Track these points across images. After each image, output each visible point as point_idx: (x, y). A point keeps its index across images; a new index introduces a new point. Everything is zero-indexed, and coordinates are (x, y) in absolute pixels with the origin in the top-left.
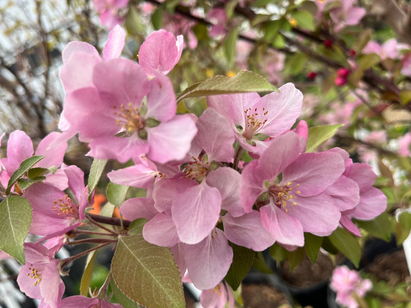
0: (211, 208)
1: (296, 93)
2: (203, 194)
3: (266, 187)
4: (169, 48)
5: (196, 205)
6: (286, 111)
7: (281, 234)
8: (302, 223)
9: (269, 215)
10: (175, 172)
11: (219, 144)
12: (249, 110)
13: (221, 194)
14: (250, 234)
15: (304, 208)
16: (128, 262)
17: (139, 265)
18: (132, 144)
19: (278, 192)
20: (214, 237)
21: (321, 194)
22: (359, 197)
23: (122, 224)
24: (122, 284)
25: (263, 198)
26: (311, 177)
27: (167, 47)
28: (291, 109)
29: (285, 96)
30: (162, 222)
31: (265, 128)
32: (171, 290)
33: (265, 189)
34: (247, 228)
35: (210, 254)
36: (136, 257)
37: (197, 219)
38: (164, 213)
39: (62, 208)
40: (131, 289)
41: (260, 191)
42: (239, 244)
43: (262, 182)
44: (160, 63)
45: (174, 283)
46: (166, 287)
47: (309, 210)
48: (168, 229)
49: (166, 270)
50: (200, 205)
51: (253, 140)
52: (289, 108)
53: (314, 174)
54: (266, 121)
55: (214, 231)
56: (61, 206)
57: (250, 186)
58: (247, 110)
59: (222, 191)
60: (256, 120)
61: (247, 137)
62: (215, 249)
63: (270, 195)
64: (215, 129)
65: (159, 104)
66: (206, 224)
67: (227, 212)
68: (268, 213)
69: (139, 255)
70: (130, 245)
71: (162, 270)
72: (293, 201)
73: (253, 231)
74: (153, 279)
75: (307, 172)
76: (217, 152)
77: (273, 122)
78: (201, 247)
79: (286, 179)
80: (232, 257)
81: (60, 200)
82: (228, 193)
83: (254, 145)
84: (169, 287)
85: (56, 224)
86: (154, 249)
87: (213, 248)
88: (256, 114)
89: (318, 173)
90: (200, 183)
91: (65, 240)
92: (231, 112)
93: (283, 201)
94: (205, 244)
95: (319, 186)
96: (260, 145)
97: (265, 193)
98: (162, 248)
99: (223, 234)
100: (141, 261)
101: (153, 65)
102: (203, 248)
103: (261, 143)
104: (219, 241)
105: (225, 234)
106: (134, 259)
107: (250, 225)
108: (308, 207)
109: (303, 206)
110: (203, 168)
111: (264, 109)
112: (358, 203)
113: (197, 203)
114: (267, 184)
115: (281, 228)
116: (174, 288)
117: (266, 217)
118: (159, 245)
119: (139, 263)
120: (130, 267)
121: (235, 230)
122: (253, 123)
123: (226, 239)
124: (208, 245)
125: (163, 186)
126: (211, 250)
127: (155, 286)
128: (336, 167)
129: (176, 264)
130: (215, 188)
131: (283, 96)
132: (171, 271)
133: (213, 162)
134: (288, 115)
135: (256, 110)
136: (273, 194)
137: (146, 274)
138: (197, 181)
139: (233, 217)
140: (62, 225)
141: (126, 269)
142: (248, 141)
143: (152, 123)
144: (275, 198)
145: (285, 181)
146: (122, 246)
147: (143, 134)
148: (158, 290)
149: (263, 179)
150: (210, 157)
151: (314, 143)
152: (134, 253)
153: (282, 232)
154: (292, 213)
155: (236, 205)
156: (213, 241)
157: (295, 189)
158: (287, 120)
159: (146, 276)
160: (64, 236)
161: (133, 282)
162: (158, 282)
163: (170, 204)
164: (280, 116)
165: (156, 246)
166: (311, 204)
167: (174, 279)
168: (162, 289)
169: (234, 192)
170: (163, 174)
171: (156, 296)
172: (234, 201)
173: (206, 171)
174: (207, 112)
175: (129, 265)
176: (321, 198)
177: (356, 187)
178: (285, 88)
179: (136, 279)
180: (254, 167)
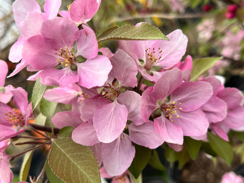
0: (120, 119)
1: (183, 37)
2: (115, 109)
3: (159, 105)
4: (92, 3)
5: (110, 117)
6: (176, 50)
7: (168, 137)
8: (183, 130)
9: (160, 124)
10: (95, 93)
11: (127, 75)
12: (149, 49)
13: (128, 109)
14: (147, 137)
15: (185, 120)
16: (60, 157)
17: (68, 159)
18: (67, 75)
19: (167, 108)
20: (122, 139)
21: (196, 110)
22: (226, 113)
23: (53, 131)
24: (57, 171)
25: (157, 112)
26: (190, 98)
27: (90, 3)
28: (179, 49)
29: (175, 39)
30: (85, 129)
31: (160, 62)
32: (92, 175)
33: (158, 106)
34: (145, 133)
35: (119, 151)
36: (66, 154)
37: (111, 127)
38: (87, 122)
39: (12, 119)
40: (63, 175)
41: (154, 108)
42: (139, 144)
43: (156, 101)
44: (85, 14)
45: (93, 171)
46: (88, 173)
47: (188, 121)
48: (90, 133)
49: (88, 162)
50: (112, 117)
51: (151, 71)
52: (178, 48)
53: (192, 96)
54: (160, 58)
55: (122, 135)
56: (10, 117)
57: (148, 104)
58: (147, 50)
59: (128, 107)
60: (153, 57)
61: (147, 68)
62: (122, 148)
63: (162, 110)
64: (124, 64)
65: (85, 47)
66: (117, 130)
67: (131, 122)
68: (160, 123)
69: (68, 152)
70: (61, 145)
71: (85, 162)
72: (177, 115)
73: (149, 135)
74: (78, 168)
75: (188, 95)
76: (125, 80)
77: (166, 58)
78: (113, 146)
79: (173, 100)
80: (135, 153)
81: (10, 113)
82: (132, 109)
83: (152, 75)
84: (90, 174)
85: (7, 129)
86: (80, 147)
87: (121, 147)
88: (154, 52)
89: (195, 96)
90: (113, 101)
91: (9, 143)
92: (136, 50)
93: (170, 115)
94: (115, 144)
95: (196, 105)
96: (156, 75)
97: (158, 109)
98: (85, 147)
99: (128, 137)
100: (70, 156)
101: (80, 16)
102: (114, 147)
103: (157, 73)
104: (126, 142)
105: (130, 137)
106: (64, 155)
107: (147, 131)
108: (188, 119)
109: (184, 118)
110: (115, 91)
111: (159, 49)
112: (225, 117)
113: (111, 115)
114: (159, 103)
115: (168, 133)
116: (94, 174)
117: (158, 125)
118: (83, 145)
119: (69, 158)
120: (62, 160)
121: (137, 134)
122: (151, 59)
123: (130, 140)
124: (118, 146)
125: (87, 103)
126: (120, 149)
127: (80, 173)
128: (207, 92)
129: (95, 157)
130: (123, 105)
131: (173, 39)
132: (91, 162)
133: (123, 87)
134: (177, 53)
135: (154, 49)
136: (164, 110)
137: (74, 165)
138: (111, 100)
139: (135, 125)
140: (11, 130)
141: (59, 161)
142: (148, 71)
143: (80, 60)
144: (165, 112)
145: (172, 101)
146: (54, 146)
147: (74, 68)
148: (82, 176)
149: (157, 99)
150: (120, 84)
151: (200, 71)
152: (64, 151)
153: (169, 136)
154: (176, 123)
155: (137, 117)
156: (121, 142)
157: (178, 106)
158: (176, 57)
159: (73, 167)
160: (9, 139)
161: (64, 170)
162: (82, 170)
163: (92, 116)
164: (172, 53)
165: (81, 145)
166: (190, 117)
167: (93, 168)
168: (85, 175)
169: (137, 108)
170: (86, 95)
171: (81, 179)
172: (136, 114)
173: (117, 93)
174: (119, 52)
175: (61, 159)
176: (196, 113)
177: (225, 105)
178: (176, 33)
179: (67, 168)
180: (151, 91)
